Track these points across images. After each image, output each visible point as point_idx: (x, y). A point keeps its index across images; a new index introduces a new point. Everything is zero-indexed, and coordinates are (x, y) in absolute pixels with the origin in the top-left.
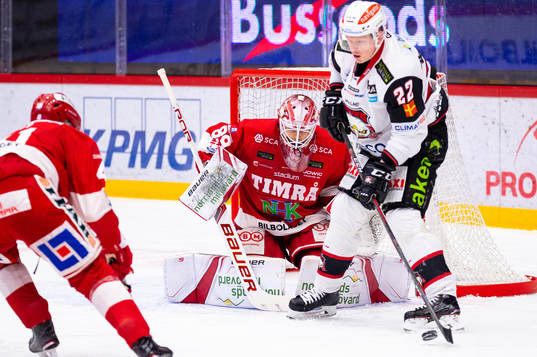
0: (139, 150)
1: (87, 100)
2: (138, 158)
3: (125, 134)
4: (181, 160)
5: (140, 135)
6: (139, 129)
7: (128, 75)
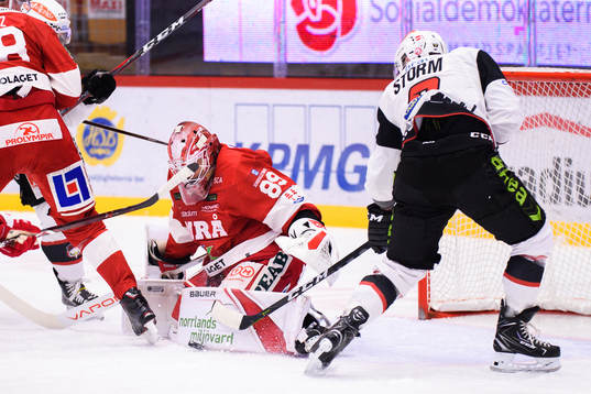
0: (302, 167)
1: (239, 107)
2: (301, 177)
3: (285, 148)
4: (352, 179)
5: (303, 150)
6: (302, 142)
7: (288, 77)
